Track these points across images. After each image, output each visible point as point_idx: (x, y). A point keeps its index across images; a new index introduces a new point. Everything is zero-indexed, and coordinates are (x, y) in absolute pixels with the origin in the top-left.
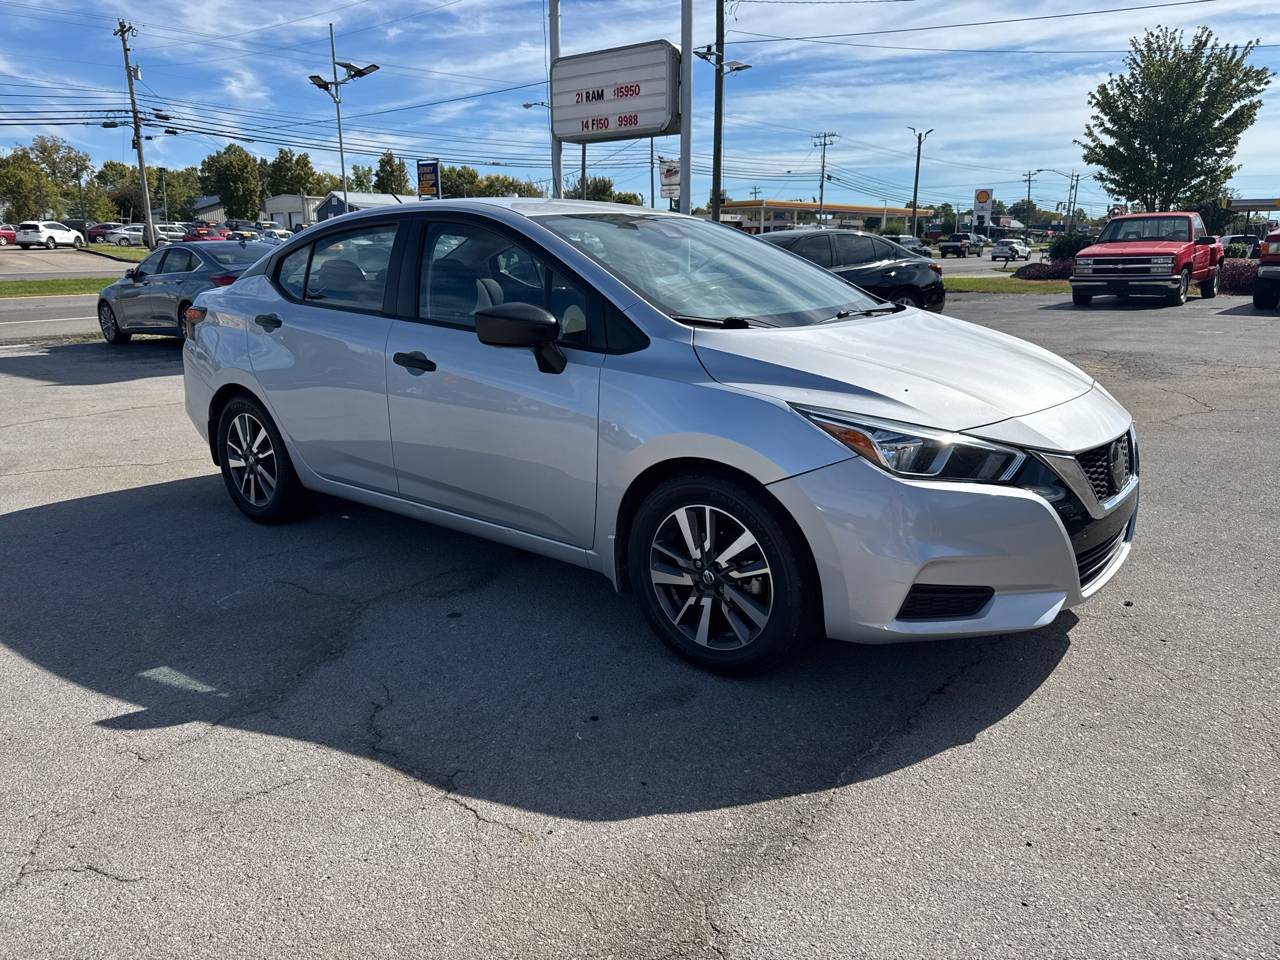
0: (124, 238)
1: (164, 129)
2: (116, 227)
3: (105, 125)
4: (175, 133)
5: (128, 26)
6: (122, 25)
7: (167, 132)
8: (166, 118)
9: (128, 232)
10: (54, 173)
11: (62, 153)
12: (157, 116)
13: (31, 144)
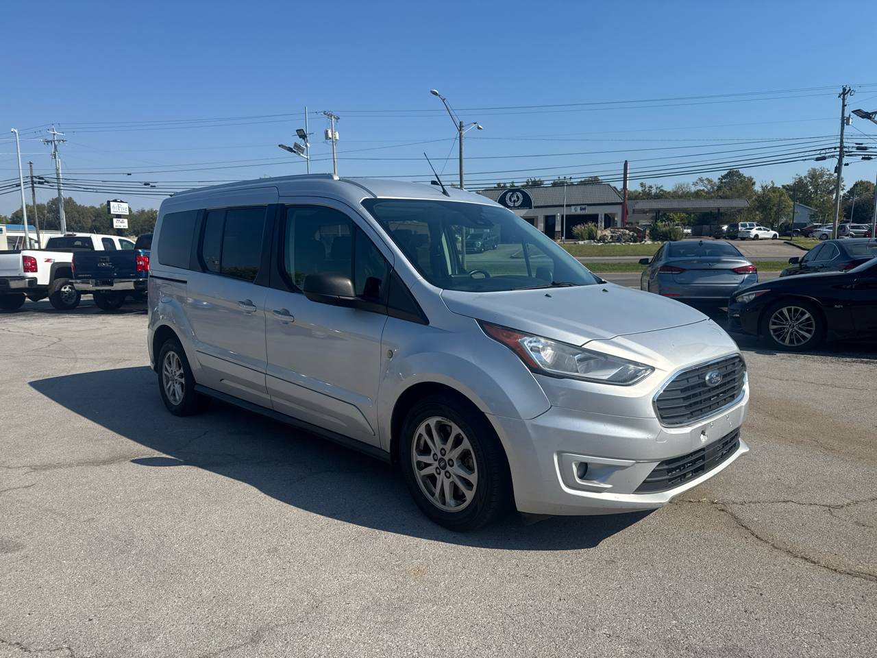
0: (824, 234)
1: (861, 157)
2: (820, 226)
3: (818, 159)
4: (869, 159)
5: (848, 89)
6: (844, 89)
7: (863, 158)
8: (865, 149)
9: (827, 230)
10: (816, 192)
11: (825, 178)
12: (858, 148)
13: (806, 174)
